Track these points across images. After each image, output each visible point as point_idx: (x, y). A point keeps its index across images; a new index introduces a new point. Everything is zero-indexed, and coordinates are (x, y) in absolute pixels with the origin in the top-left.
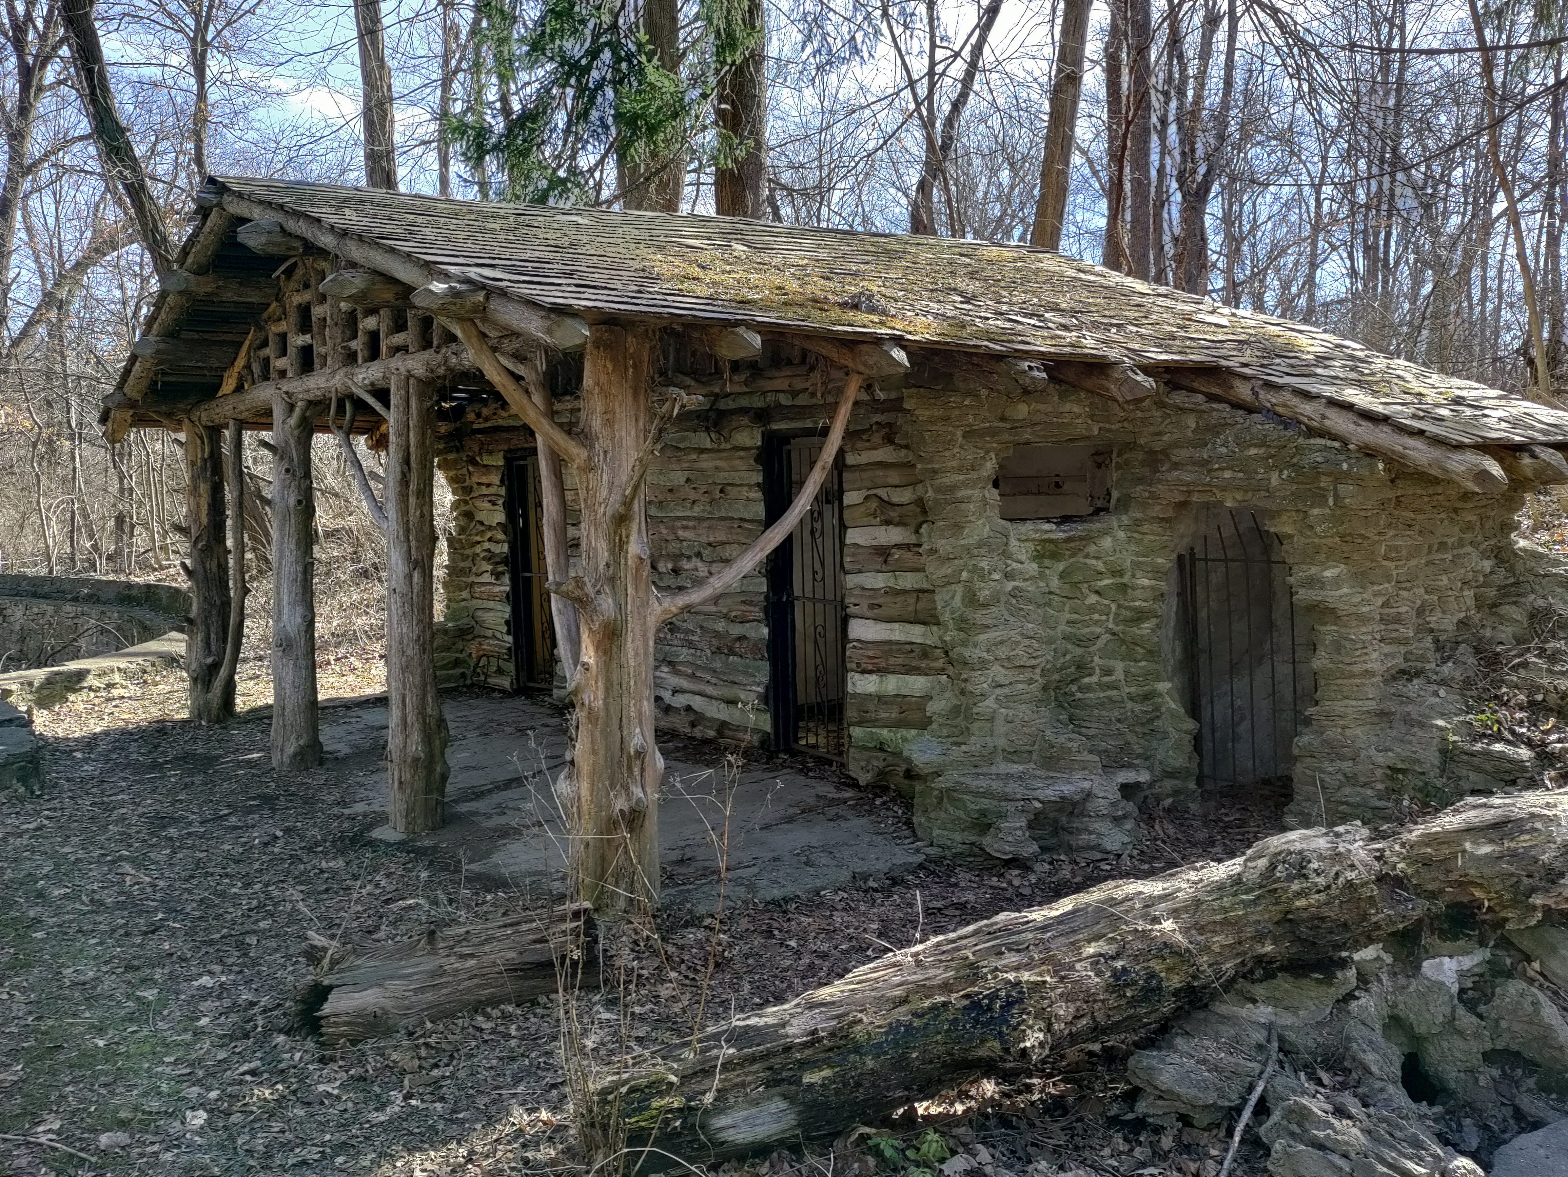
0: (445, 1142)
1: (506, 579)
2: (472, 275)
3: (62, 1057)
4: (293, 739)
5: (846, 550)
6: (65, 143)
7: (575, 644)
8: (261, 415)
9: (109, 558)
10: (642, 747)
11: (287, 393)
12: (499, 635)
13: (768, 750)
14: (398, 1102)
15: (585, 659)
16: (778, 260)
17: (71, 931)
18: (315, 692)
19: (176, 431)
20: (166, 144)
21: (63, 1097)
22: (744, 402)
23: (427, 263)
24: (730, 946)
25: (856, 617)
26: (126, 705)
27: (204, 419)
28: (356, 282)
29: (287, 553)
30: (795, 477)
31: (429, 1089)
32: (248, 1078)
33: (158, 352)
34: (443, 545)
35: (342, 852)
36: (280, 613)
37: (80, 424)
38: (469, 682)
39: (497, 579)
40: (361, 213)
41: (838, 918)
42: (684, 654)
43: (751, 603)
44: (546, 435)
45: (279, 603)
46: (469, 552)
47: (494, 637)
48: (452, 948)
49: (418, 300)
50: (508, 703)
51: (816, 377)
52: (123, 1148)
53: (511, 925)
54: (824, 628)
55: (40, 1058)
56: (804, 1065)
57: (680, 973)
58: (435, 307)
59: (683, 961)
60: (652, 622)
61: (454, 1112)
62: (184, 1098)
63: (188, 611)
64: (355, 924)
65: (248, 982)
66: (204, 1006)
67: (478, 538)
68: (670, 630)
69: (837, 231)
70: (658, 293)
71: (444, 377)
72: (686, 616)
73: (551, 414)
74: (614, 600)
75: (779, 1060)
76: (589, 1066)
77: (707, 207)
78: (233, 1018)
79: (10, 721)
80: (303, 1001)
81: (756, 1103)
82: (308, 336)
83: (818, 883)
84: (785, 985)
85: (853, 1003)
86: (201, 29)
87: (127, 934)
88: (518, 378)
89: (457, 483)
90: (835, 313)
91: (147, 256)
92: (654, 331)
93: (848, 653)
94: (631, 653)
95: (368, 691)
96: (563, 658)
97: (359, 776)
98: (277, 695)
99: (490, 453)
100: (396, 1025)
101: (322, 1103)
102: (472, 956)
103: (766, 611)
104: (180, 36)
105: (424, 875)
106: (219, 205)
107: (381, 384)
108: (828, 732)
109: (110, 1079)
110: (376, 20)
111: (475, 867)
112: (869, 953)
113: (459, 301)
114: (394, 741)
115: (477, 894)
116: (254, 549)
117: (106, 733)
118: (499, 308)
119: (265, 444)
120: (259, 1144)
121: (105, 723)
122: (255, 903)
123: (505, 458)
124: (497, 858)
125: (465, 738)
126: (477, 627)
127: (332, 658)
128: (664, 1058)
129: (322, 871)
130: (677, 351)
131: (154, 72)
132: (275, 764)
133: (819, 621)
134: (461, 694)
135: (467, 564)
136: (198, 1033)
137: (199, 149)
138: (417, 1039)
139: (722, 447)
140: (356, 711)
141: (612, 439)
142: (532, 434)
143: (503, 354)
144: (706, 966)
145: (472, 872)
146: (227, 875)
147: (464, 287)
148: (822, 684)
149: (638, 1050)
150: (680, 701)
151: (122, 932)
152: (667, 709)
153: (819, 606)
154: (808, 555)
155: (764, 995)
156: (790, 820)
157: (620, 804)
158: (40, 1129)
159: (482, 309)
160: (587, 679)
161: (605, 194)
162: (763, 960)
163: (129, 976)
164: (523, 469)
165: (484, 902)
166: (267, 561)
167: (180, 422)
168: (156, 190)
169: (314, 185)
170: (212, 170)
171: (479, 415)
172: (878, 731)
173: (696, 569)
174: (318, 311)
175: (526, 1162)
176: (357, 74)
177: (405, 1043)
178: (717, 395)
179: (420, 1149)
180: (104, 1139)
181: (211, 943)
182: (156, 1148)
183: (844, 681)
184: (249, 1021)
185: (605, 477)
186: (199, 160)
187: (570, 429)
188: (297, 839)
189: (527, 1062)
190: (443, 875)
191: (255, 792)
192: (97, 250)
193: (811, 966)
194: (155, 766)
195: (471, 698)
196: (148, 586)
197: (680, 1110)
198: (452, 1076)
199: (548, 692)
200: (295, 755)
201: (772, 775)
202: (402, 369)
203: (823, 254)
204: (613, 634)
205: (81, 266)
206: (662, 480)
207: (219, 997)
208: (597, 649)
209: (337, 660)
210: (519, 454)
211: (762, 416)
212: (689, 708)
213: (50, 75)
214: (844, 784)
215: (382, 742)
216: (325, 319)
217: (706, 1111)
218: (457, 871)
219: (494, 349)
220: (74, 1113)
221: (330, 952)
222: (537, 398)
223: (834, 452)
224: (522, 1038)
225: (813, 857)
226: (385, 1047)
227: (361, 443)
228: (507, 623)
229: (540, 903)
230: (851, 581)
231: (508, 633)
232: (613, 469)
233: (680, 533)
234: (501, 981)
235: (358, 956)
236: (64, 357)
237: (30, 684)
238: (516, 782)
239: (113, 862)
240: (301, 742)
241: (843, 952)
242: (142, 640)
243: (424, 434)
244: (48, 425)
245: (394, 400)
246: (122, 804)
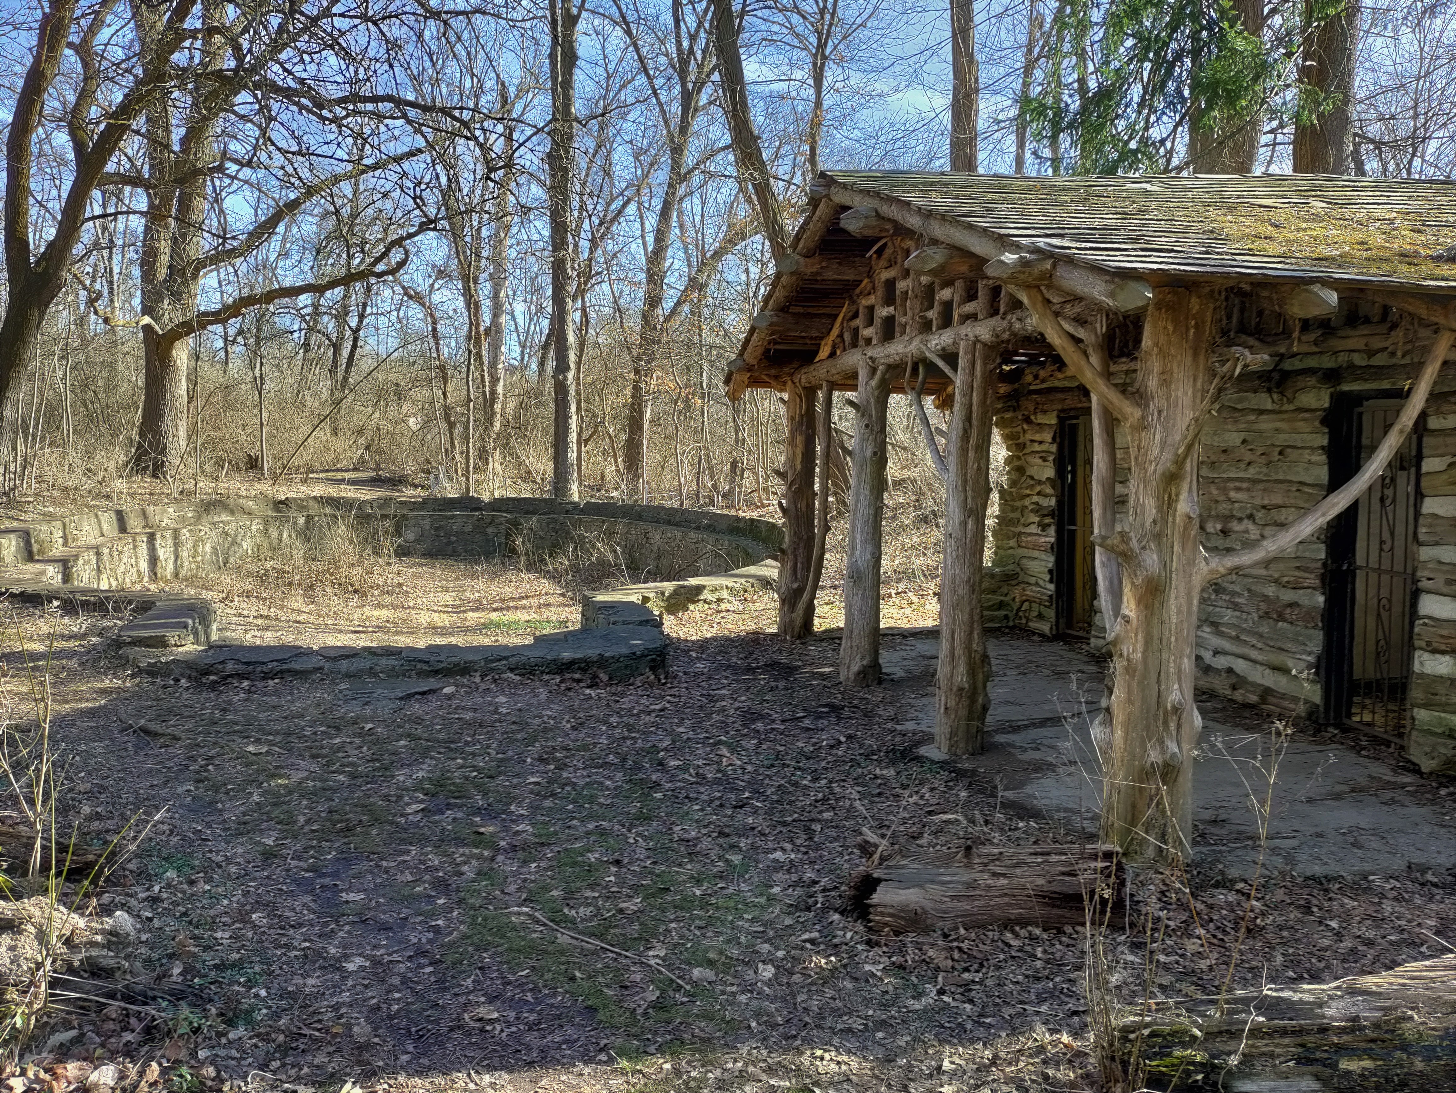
0: (973, 1041)
1: (1052, 531)
2: (1041, 245)
3: (669, 898)
4: (858, 658)
5: (1421, 520)
6: (711, 154)
7: (1117, 596)
8: (849, 378)
9: (725, 496)
10: (1180, 702)
11: (871, 358)
12: (1041, 583)
13: (1316, 722)
14: (932, 995)
15: (1125, 611)
16: (1361, 215)
17: (681, 796)
18: (878, 620)
19: (781, 391)
20: (787, 148)
21: (668, 931)
22: (1312, 362)
23: (1001, 236)
24: (1263, 914)
25: (1429, 592)
26: (731, 616)
27: (803, 380)
28: (936, 257)
29: (862, 497)
30: (1365, 441)
31: (960, 990)
32: (808, 945)
33: (771, 324)
34: (995, 496)
35: (893, 763)
36: (853, 548)
37: (709, 386)
38: (1011, 624)
39: (1043, 530)
40: (944, 194)
41: (1388, 907)
42: (1228, 616)
43: (1306, 570)
44: (1101, 395)
45: (853, 541)
46: (1018, 504)
47: (1037, 584)
48: (986, 865)
49: (990, 271)
50: (1047, 647)
51: (1398, 335)
52: (710, 983)
53: (1042, 854)
54: (1390, 601)
55: (654, 895)
56: (1341, 1050)
57: (1208, 931)
58: (1005, 276)
59: (1211, 920)
60: (1198, 581)
61: (981, 1015)
62: (758, 952)
63: (781, 542)
64: (902, 828)
65: (812, 862)
66: (778, 876)
67: (1028, 492)
68: (1215, 591)
69: (1432, 182)
70: (1227, 254)
71: (1008, 341)
72: (1234, 577)
73: (1108, 375)
74: (1160, 557)
75: (1313, 1040)
76: (1111, 1001)
77: (1284, 167)
78: (799, 891)
79: (647, 621)
80: (855, 888)
81: (1285, 1076)
82: (892, 308)
83: (1367, 867)
84: (1322, 965)
85: (1403, 998)
86: (821, 46)
87: (721, 806)
88: (1077, 341)
89: (1013, 441)
90: (1426, 268)
91: (767, 243)
92: (1220, 293)
93: (1416, 630)
94: (1173, 609)
95: (922, 624)
96: (1103, 609)
97: (910, 698)
98: (847, 620)
99: (1045, 412)
100: (933, 925)
101: (867, 981)
102: (1004, 875)
103: (1323, 578)
104: (804, 53)
105: (963, 794)
106: (827, 196)
107: (951, 349)
108: (1387, 711)
109: (703, 923)
110: (969, 19)
111: (1010, 794)
112: (1424, 949)
113: (1027, 270)
114: (942, 671)
115: (1011, 819)
116: (835, 494)
117: (714, 639)
118: (1065, 275)
119: (851, 403)
120: (815, 1004)
121: (714, 630)
122: (820, 795)
123: (1058, 417)
124: (1029, 789)
125: (1005, 675)
126: (1022, 574)
127: (893, 592)
128: (1188, 1010)
129: (876, 777)
130: (1242, 311)
131: (782, 86)
132: (842, 678)
133: (1384, 593)
134: (1004, 634)
135: (1017, 515)
136: (771, 899)
137: (813, 150)
138: (951, 941)
139: (1284, 408)
140: (911, 640)
141: (1168, 399)
142: (1086, 393)
143: (1065, 318)
144: (1236, 929)
145: (1007, 798)
146: (799, 768)
147: (1034, 257)
148: (1383, 659)
149: (1161, 998)
150: (1221, 662)
151: (718, 803)
152: (1206, 669)
153: (1385, 578)
154: (1375, 523)
155: (1298, 970)
156: (1338, 797)
157: (1154, 756)
158: (651, 953)
159: (1049, 277)
160: (1127, 632)
161: (1175, 162)
162: (1299, 935)
163: (721, 840)
164: (1074, 428)
165: (1017, 829)
166: (845, 503)
167: (784, 383)
168: (778, 187)
169: (906, 173)
170: (821, 166)
171: (1036, 377)
172: (1448, 716)
173: (1247, 531)
174: (901, 285)
175: (1046, 1078)
176: (949, 70)
177: (940, 943)
178: (1282, 356)
179: (949, 1042)
180: (696, 973)
181: (785, 824)
182: (734, 989)
183: (1410, 659)
184: (811, 897)
185: (1158, 436)
186: (812, 159)
187: (1123, 389)
188: (857, 746)
189: (1051, 985)
190: (980, 797)
191: (825, 700)
192: (730, 241)
193: (1353, 951)
194: (750, 670)
195: (1012, 639)
196: (752, 520)
197: (1201, 1064)
198: (981, 982)
199: (1086, 640)
200: (859, 673)
201: (1319, 748)
202: (971, 335)
203: (1415, 206)
204: (1156, 590)
205: (718, 255)
206: (1217, 441)
207: (789, 872)
208: (1138, 603)
209: (898, 593)
210: (1072, 413)
211: (1332, 376)
212: (1230, 671)
213: (703, 99)
214: (1403, 768)
215: (931, 670)
216: (907, 292)
217: (1230, 1073)
218: (993, 795)
219: (1057, 314)
220: (676, 945)
221: (880, 849)
222: (1094, 360)
223: (1415, 414)
224: (1048, 962)
225: (1362, 839)
226: (923, 943)
227: (929, 401)
228: (1050, 572)
229: (1069, 838)
230: (1425, 553)
231: (1051, 581)
232: (1166, 429)
233: (1232, 494)
234: (1030, 905)
235: (904, 857)
236: (701, 330)
237: (663, 594)
238: (1055, 721)
239: (715, 744)
240: (865, 662)
241: (1392, 943)
242: (745, 565)
243: (985, 394)
244: (687, 386)
245: (961, 363)
246: (723, 698)
